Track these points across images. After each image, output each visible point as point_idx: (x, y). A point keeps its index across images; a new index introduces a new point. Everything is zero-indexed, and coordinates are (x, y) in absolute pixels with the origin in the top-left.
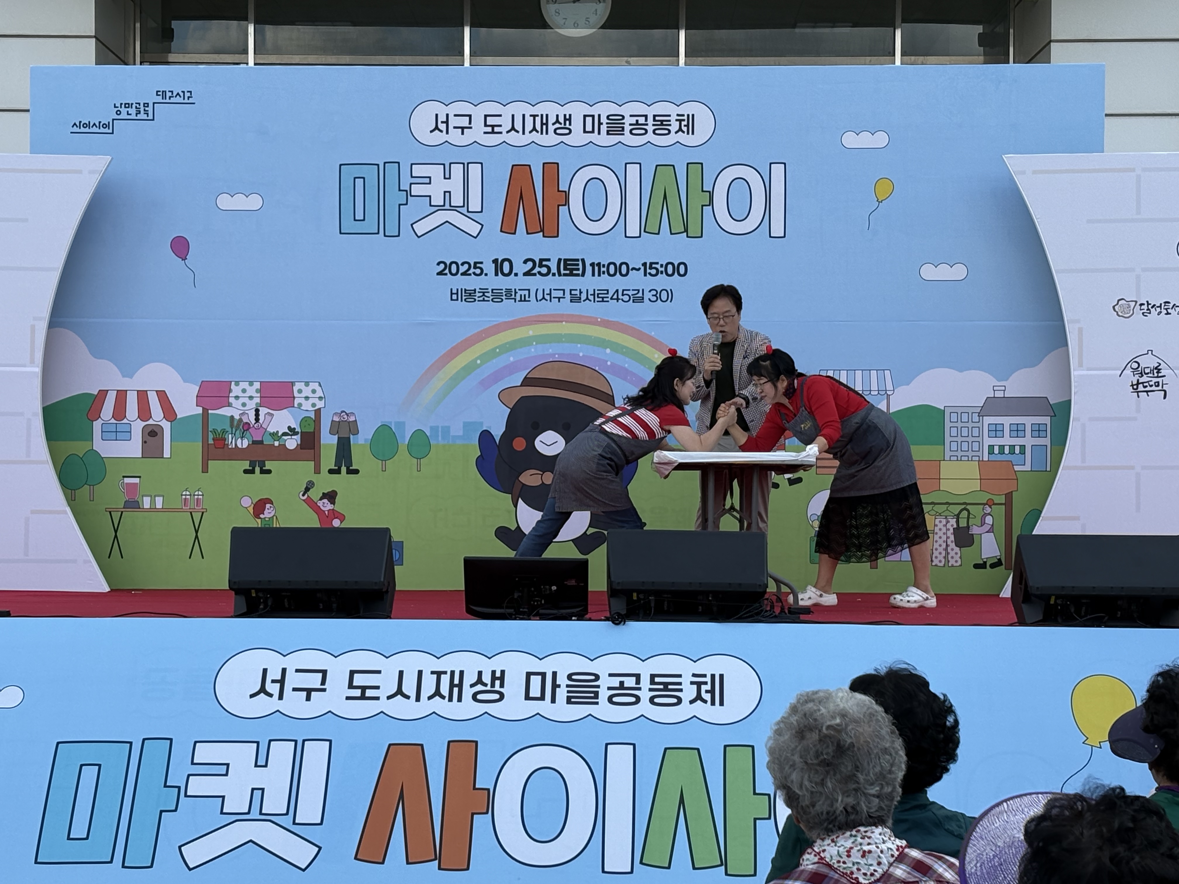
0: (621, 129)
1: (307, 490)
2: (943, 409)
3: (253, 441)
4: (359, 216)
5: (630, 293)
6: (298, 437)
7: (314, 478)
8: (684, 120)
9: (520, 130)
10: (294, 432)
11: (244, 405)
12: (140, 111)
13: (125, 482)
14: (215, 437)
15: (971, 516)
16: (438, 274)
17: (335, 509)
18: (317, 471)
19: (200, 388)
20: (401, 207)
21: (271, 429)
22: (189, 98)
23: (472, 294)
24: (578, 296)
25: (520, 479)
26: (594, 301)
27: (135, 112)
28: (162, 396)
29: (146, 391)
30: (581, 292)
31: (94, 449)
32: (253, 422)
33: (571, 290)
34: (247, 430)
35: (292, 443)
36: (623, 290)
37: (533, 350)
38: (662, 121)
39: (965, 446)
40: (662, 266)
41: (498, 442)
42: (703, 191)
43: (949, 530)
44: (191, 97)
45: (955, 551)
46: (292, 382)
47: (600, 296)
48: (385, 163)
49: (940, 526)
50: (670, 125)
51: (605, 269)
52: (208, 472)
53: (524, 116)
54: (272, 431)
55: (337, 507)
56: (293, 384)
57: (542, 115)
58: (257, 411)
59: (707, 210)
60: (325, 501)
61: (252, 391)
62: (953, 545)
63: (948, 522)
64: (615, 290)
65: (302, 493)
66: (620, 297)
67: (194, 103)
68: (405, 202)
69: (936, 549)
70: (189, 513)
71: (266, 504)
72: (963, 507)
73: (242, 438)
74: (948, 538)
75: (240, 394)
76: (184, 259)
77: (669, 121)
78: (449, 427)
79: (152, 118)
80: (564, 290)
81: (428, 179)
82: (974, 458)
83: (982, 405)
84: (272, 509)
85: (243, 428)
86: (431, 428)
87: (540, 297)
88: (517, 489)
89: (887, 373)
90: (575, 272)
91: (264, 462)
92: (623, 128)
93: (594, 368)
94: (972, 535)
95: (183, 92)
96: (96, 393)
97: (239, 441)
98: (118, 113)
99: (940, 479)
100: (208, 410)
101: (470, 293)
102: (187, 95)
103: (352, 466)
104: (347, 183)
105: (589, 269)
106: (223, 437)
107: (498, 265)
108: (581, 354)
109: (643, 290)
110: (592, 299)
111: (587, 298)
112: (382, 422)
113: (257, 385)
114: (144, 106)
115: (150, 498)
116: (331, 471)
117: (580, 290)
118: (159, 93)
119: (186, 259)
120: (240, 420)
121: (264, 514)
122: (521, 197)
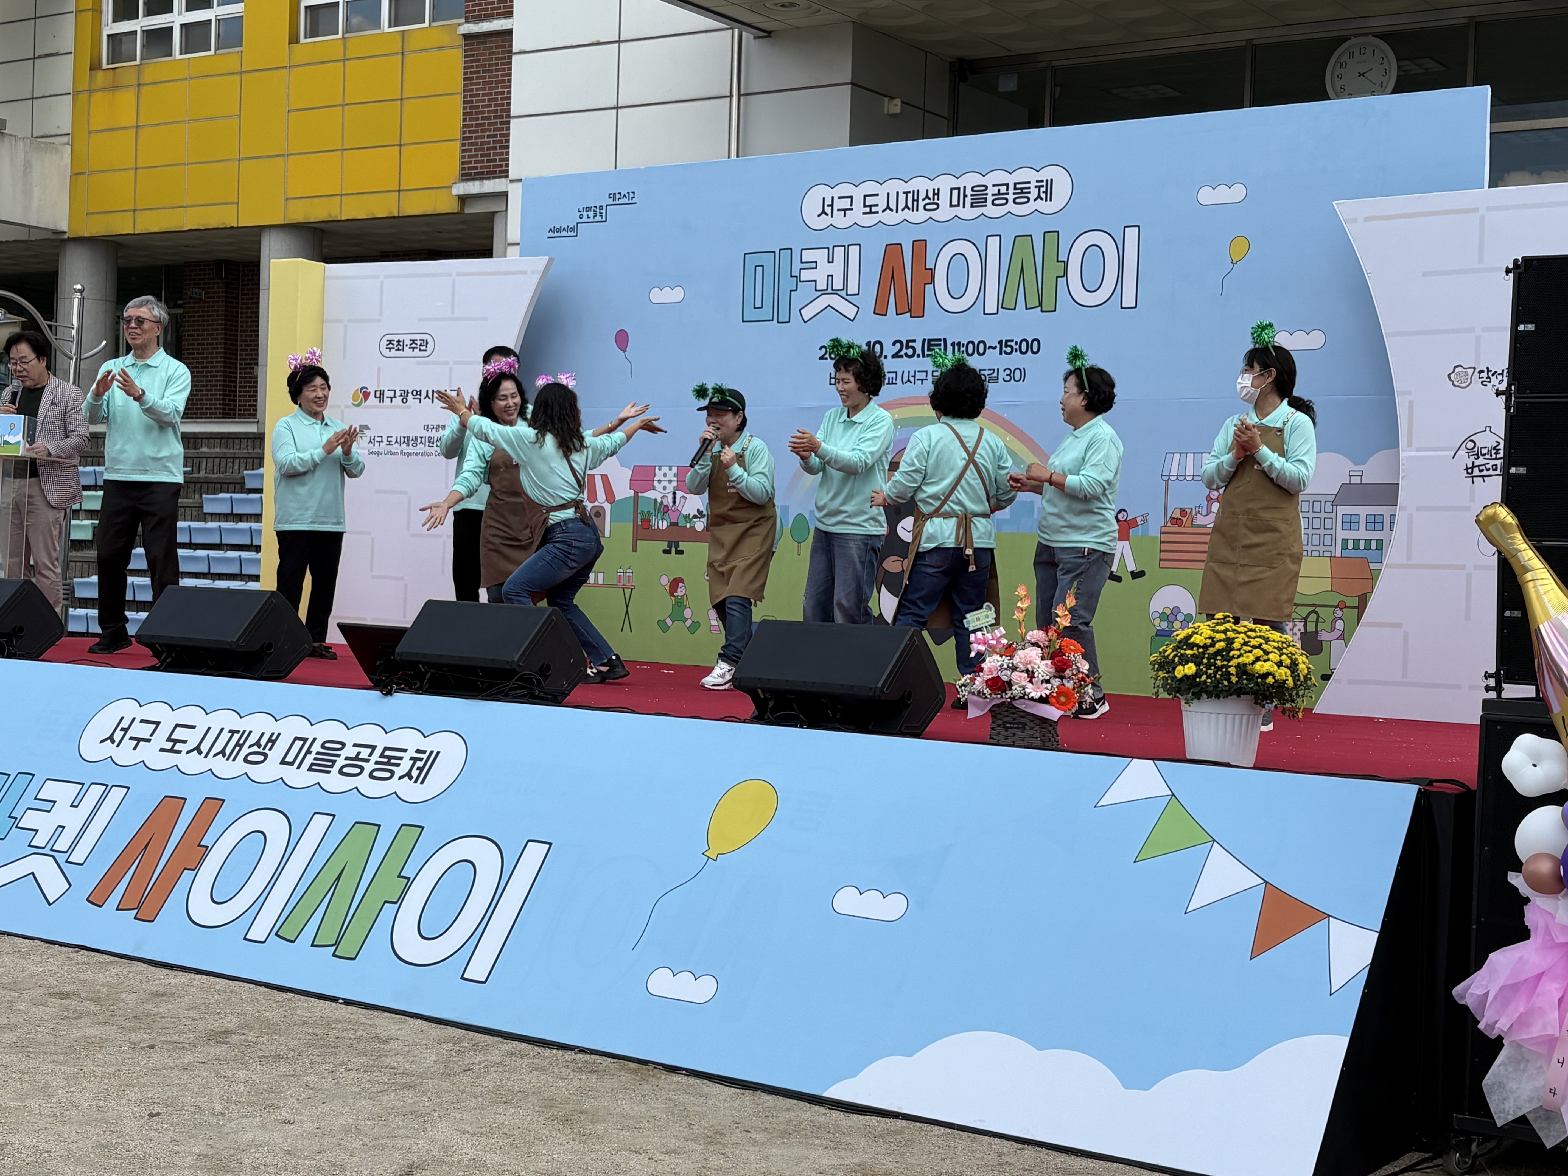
0: (984, 200)
3: (671, 523)
4: (758, 303)
8: (1043, 186)
9: (894, 208)
11: (665, 488)
12: (596, 214)
14: (643, 518)
15: (1320, 620)
19: (633, 471)
20: (792, 292)
22: (632, 198)
25: (883, 565)
27: (593, 215)
28: (605, 481)
32: (671, 504)
34: (666, 512)
38: (1022, 189)
39: (1316, 540)
40: (1016, 343)
42: (1058, 261)
44: (635, 197)
48: (780, 250)
50: (1029, 193)
52: (636, 552)
53: (898, 193)
54: (685, 514)
57: (912, 192)
58: (674, 494)
59: (1062, 281)
61: (671, 475)
68: (795, 288)
70: (622, 589)
71: (678, 583)
72: (1312, 609)
73: (662, 519)
75: (663, 478)
76: (624, 350)
77: (1029, 188)
79: (605, 219)
81: (815, 264)
82: (1325, 554)
83: (1336, 493)
84: (683, 587)
85: (663, 510)
87: (905, 379)
88: (881, 575)
91: (678, 542)
94: (1320, 641)
95: (628, 193)
97: (660, 522)
98: (581, 217)
100: (638, 493)
102: (632, 195)
104: (750, 271)
106: (649, 518)
109: (998, 369)
113: (675, 470)
114: (600, 209)
118: (611, 196)
120: (662, 502)
121: (677, 592)
122: (893, 277)
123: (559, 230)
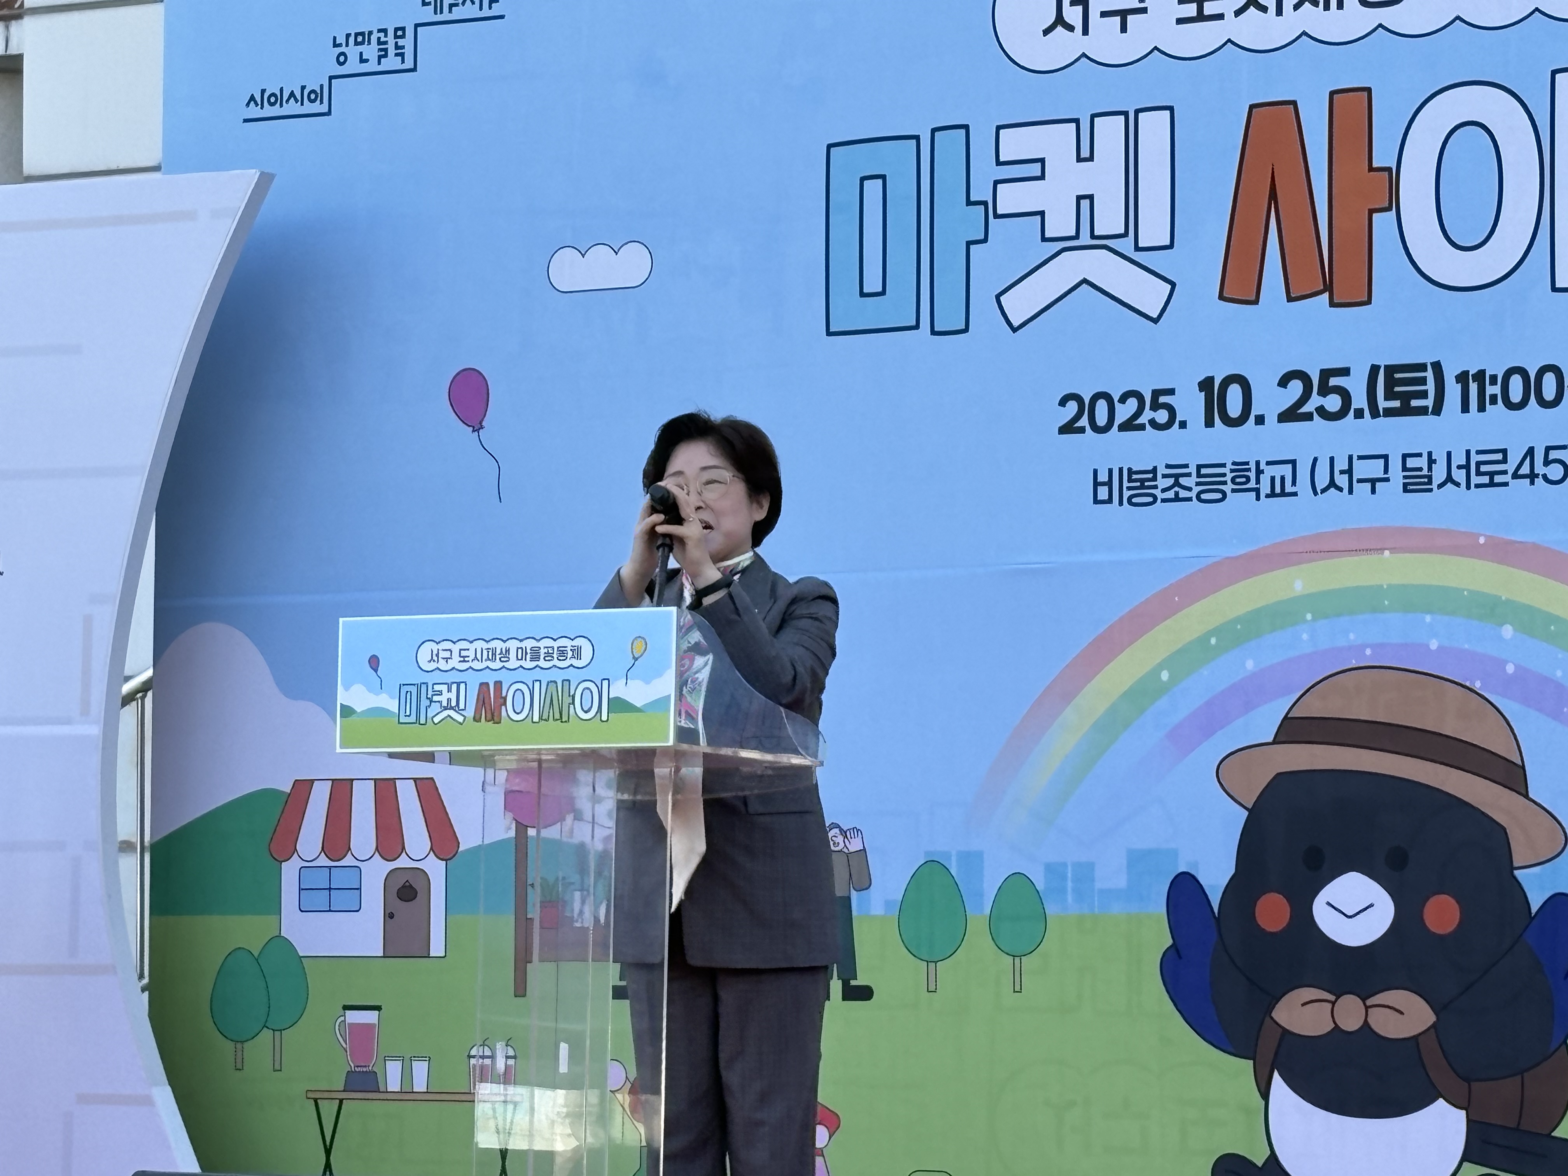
4: (873, 282)
9: (1271, 3)
12: (386, 50)
13: (348, 1021)
14: (543, 898)
16: (1063, 430)
20: (972, 248)
22: (491, 3)
23: (1148, 484)
24: (1425, 472)
25: (1274, 1015)
26: (1468, 487)
27: (376, 54)
28: (428, 793)
29: (394, 781)
30: (1431, 461)
31: (283, 934)
33: (1405, 457)
36: (1548, 449)
37: (1305, 636)
41: (1216, 910)
47: (1483, 468)
48: (933, 131)
51: (1496, 390)
52: (526, 995)
64: (1524, 450)
66: (1539, 469)
67: (502, 17)
68: (982, 236)
76: (477, 428)
78: (1091, 866)
79: (411, 66)
80: (1386, 457)
81: (1039, 166)
86: (1049, 868)
87: (1322, 480)
88: (1268, 1044)
90: (1415, 403)
93: (1468, 684)
96: (287, 789)
98: (342, 59)
100: (528, 828)
101: (1143, 481)
103: (855, 978)
104: (845, 193)
105: (1453, 391)
106: (562, 898)
107: (1213, 393)
108: (1434, 645)
110: (1462, 480)
111: (1449, 479)
112: (926, 853)
114: (396, 37)
115: (399, 1063)
117: (1430, 454)
119: (482, 427)
122: (1273, 196)
123: (275, 99)
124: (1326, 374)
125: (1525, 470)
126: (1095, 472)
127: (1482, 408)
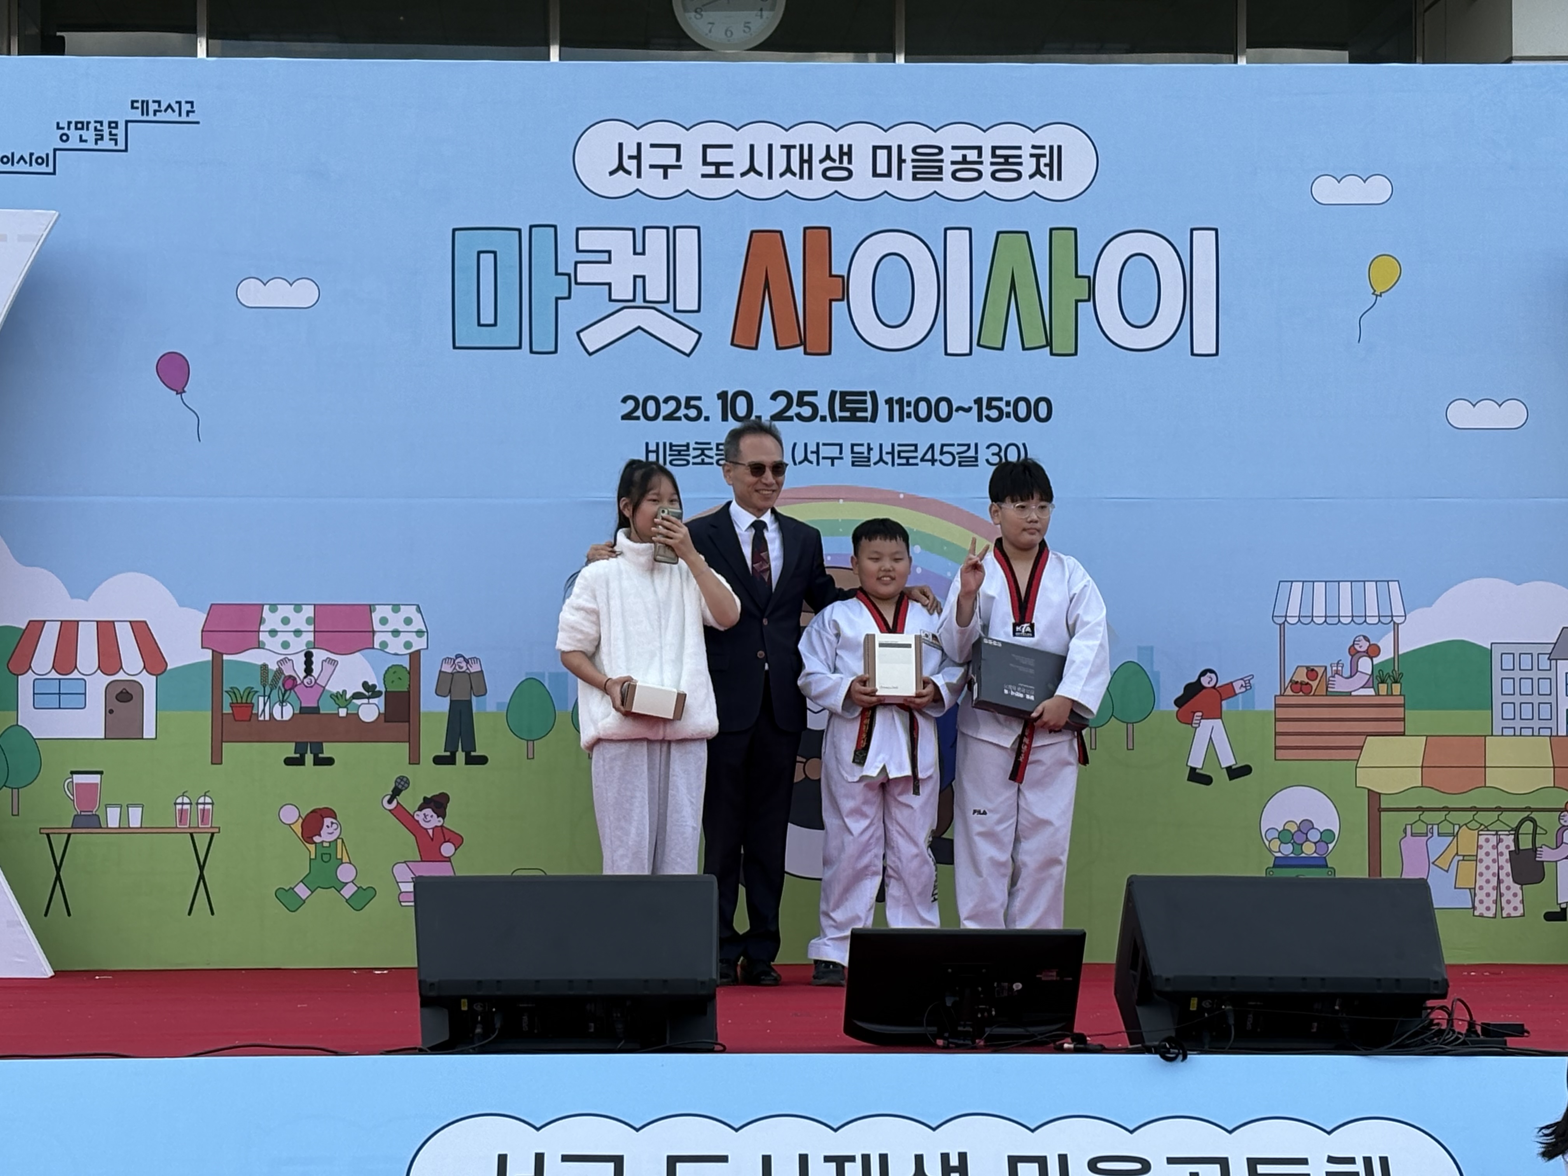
0: (936, 170)
1: (396, 792)
2: (1489, 647)
3: (301, 708)
4: (487, 317)
5: (955, 450)
6: (380, 701)
7: (409, 771)
8: (1044, 156)
9: (765, 171)
10: (374, 692)
11: (285, 645)
12: (102, 136)
13: (75, 782)
14: (235, 701)
15: (1539, 831)
16: (624, 417)
17: (444, 825)
18: (414, 759)
19: (208, 615)
20: (560, 301)
21: (334, 687)
22: (188, 113)
23: (683, 453)
24: (866, 455)
26: (893, 465)
27: (94, 137)
28: (141, 630)
29: (113, 622)
30: (870, 449)
31: (19, 724)
32: (302, 674)
33: (853, 446)
34: (290, 689)
35: (370, 711)
36: (943, 446)
38: (1006, 157)
39: (1527, 711)
40: (1008, 404)
42: (1077, 276)
43: (1502, 854)
44: (193, 112)
45: (1512, 890)
46: (370, 605)
47: (902, 455)
48: (531, 227)
49: (1487, 847)
50: (1020, 164)
51: (911, 409)
52: (221, 763)
53: (770, 147)
54: (335, 691)
55: (451, 822)
56: (371, 608)
57: (802, 146)
58: (309, 656)
59: (1085, 308)
60: (428, 811)
61: (301, 620)
62: (1508, 881)
63: (1500, 841)
64: (928, 445)
65: (388, 798)
66: (937, 456)
67: (198, 123)
68: (566, 295)
69: (1481, 888)
70: (189, 835)
71: (323, 818)
72: (1526, 814)
73: (282, 702)
74: (1500, 868)
75: (280, 627)
76: (180, 392)
77: (1020, 157)
79: (123, 148)
80: (841, 445)
81: (607, 255)
82: (1542, 732)
83: (1554, 641)
84: (335, 826)
85: (283, 685)
87: (800, 456)
89: (1394, 586)
90: (859, 414)
91: (320, 744)
92: (940, 168)
94: (1543, 862)
95: (179, 103)
96: (24, 627)
97: (277, 707)
98: (65, 138)
99: (1485, 767)
100: (222, 654)
101: (679, 451)
102: (186, 107)
103: (475, 751)
104: (465, 261)
105: (883, 409)
106: (249, 701)
107: (727, 401)
109: (976, 445)
110: (889, 461)
111: (881, 459)
112: (527, 674)
113: (308, 611)
114: (110, 127)
115: (119, 809)
116: (438, 760)
117: (869, 445)
118: (136, 105)
119: (184, 392)
120: (280, 671)
121: (320, 835)
122: (767, 286)
123: (7, 160)
124: (801, 394)
125: (929, 456)
126: (647, 444)
127: (901, 419)
